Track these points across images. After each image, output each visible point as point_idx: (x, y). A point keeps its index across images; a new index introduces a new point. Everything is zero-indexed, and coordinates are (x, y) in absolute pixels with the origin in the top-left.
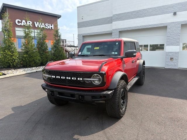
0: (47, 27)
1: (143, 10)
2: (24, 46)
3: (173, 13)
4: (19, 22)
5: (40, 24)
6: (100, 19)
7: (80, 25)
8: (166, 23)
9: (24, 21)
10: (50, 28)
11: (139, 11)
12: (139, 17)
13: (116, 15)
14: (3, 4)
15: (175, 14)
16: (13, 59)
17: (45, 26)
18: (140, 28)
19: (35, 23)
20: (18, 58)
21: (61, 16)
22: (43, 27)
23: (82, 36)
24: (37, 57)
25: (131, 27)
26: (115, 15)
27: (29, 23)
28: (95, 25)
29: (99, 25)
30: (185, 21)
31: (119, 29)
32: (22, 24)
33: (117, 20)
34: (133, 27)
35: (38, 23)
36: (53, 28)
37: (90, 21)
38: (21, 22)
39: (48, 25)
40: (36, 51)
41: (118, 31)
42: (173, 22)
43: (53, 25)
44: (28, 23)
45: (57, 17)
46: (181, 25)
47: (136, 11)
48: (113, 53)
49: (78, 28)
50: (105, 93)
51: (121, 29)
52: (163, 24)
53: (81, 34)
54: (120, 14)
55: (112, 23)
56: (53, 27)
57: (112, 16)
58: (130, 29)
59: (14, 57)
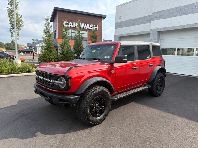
0: (92, 28)
2: (61, 47)
4: (66, 24)
5: (85, 24)
6: (138, 18)
7: (118, 25)
9: (71, 23)
10: (95, 29)
11: (184, 6)
12: (183, 14)
13: (156, 12)
14: (54, 7)
16: (50, 58)
17: (90, 27)
18: (184, 28)
19: (81, 24)
20: (55, 57)
21: (106, 16)
22: (88, 28)
24: (72, 57)
25: (172, 27)
26: (154, 13)
27: (76, 24)
29: (137, 24)
31: (157, 29)
32: (69, 25)
33: (157, 18)
34: (175, 27)
35: (83, 24)
36: (97, 29)
37: (128, 20)
38: (68, 24)
39: (93, 25)
40: (71, 52)
41: (157, 31)
43: (97, 26)
44: (74, 25)
45: (102, 17)
47: (180, 7)
48: (106, 57)
49: (115, 29)
50: (67, 97)
53: (118, 35)
55: (150, 22)
56: (97, 27)
57: (151, 14)
59: (51, 57)
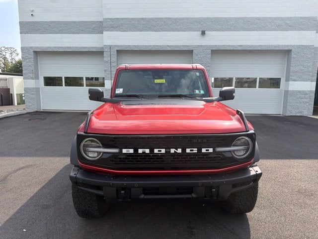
1: (158, 18)
3: (201, 32)
7: (27, 28)
8: (191, 46)
15: (203, 33)
23: (32, 51)
25: (138, 46)
26: (109, 20)
28: (65, 33)
30: (216, 46)
31: (116, 46)
33: (112, 28)
41: (115, 50)
42: (201, 46)
46: (212, 50)
49: (21, 33)
51: (121, 46)
52: (187, 46)
54: (118, 19)
55: (103, 33)
57: (102, 20)
58: (136, 49)
